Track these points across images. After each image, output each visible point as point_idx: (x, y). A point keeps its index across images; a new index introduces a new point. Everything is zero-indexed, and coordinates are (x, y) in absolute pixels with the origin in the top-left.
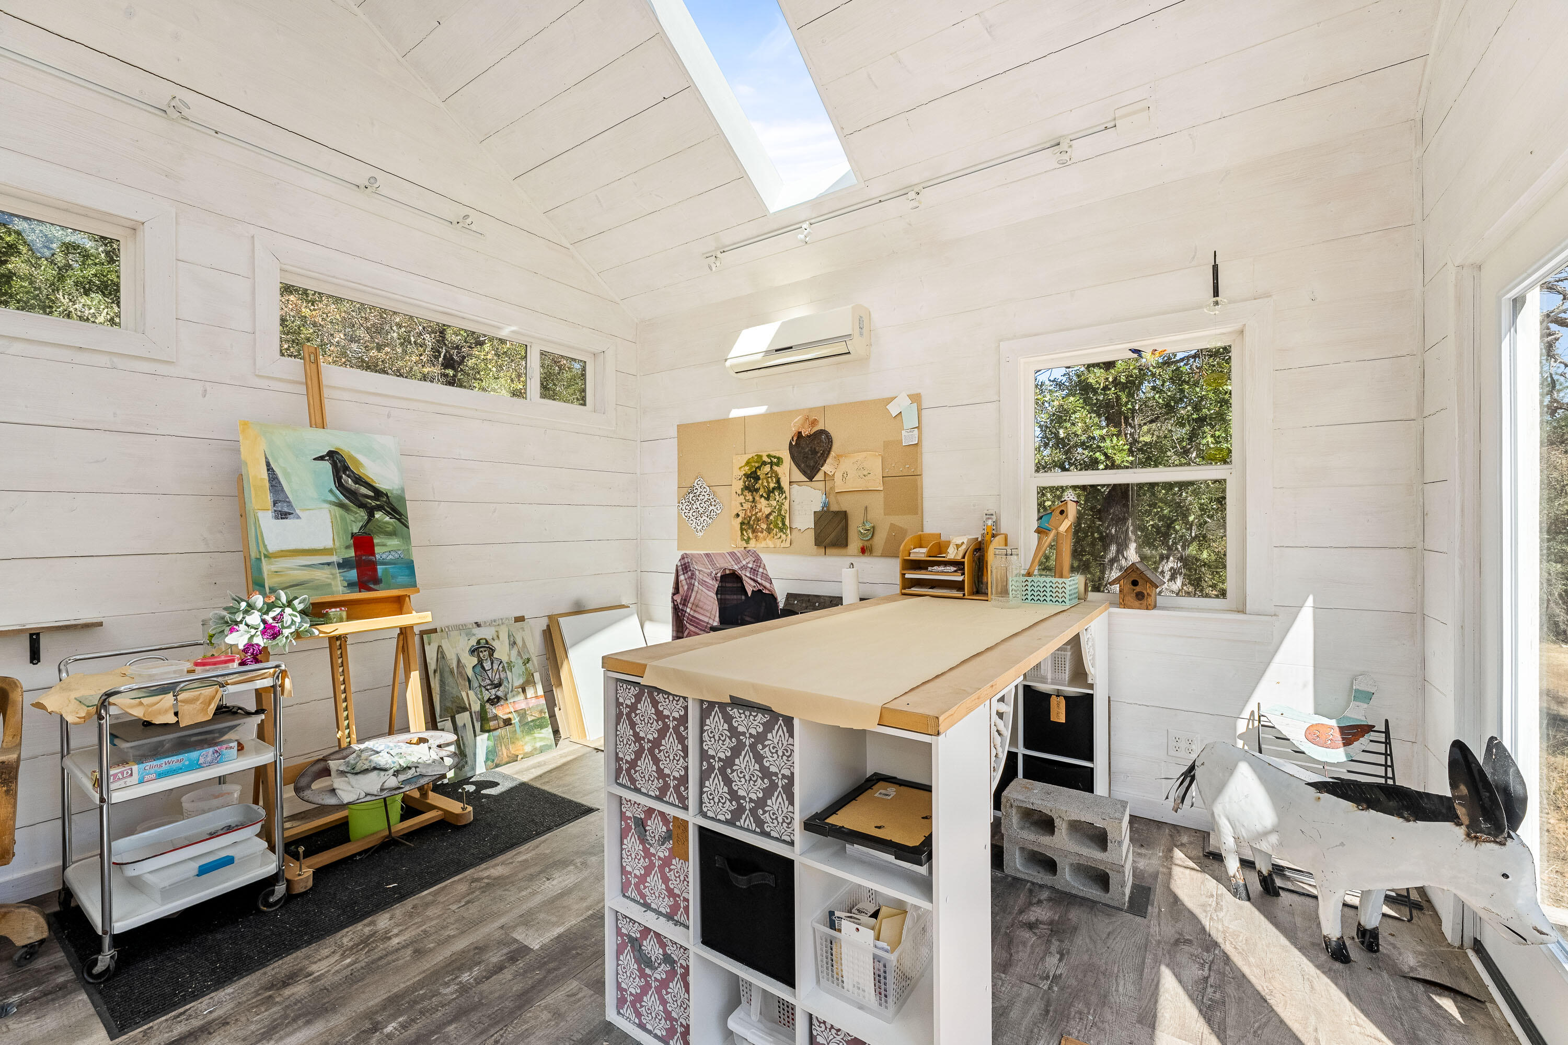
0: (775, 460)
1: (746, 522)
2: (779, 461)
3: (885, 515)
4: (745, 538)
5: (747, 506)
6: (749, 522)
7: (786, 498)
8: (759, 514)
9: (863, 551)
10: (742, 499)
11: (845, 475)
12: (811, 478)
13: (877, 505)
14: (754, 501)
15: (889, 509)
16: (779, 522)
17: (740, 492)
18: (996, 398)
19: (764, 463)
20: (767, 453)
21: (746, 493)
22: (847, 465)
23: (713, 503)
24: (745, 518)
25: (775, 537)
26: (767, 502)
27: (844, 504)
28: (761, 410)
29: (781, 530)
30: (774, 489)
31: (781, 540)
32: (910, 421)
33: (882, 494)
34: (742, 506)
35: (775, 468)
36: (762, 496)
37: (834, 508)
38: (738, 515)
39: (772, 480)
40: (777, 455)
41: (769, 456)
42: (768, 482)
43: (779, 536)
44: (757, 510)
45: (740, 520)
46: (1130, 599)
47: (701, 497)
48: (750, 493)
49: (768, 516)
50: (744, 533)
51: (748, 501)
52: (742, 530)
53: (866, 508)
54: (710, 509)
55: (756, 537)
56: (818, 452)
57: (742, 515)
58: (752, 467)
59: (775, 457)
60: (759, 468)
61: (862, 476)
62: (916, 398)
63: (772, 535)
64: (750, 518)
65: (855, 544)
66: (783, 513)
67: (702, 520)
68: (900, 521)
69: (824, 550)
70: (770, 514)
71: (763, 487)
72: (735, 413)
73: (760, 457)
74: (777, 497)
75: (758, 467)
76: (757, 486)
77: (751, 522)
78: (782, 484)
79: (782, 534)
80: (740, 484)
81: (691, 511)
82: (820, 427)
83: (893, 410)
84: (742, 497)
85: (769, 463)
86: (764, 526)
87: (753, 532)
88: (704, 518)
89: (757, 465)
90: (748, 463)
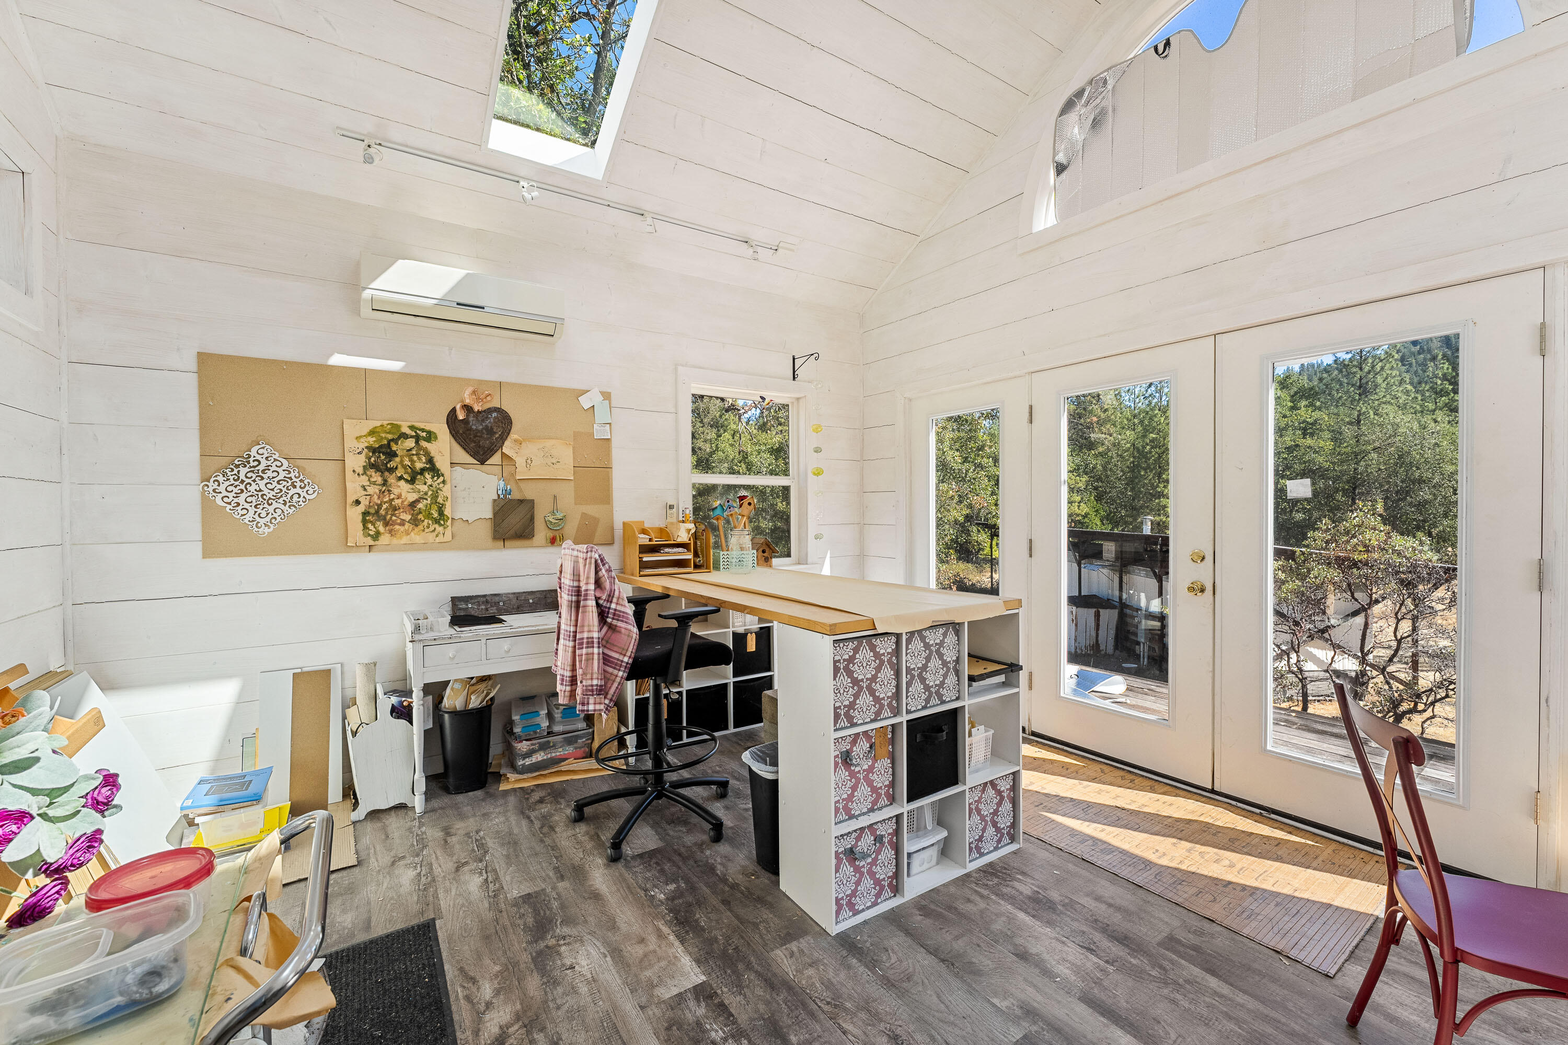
0: (424, 434)
1: (372, 511)
2: (430, 436)
3: (576, 504)
4: (372, 533)
5: (373, 490)
6: (377, 512)
7: (444, 482)
8: (397, 502)
9: (553, 541)
10: (364, 480)
11: (529, 461)
12: (482, 462)
13: (567, 495)
14: (385, 483)
15: (580, 499)
16: (433, 512)
17: (361, 471)
18: (673, 410)
19: (405, 436)
20: (410, 424)
21: (372, 472)
22: (530, 449)
23: (298, 484)
24: (370, 507)
25: (427, 530)
26: (411, 486)
27: (529, 493)
28: (395, 366)
29: (437, 521)
30: (422, 471)
31: (435, 534)
32: (601, 415)
33: (572, 484)
34: (365, 490)
35: (424, 444)
36: (401, 478)
37: (516, 495)
38: (358, 502)
39: (420, 459)
40: (427, 428)
41: (412, 428)
42: (412, 461)
43: (432, 528)
44: (392, 496)
45: (361, 508)
46: (761, 562)
47: (270, 474)
48: (379, 474)
49: (413, 505)
50: (370, 526)
51: (374, 483)
52: (364, 522)
53: (555, 497)
54: (291, 493)
55: (390, 531)
56: (495, 433)
57: (364, 502)
58: (382, 438)
59: (423, 430)
60: (395, 441)
61: (550, 464)
62: (607, 396)
63: (421, 527)
64: (380, 506)
65: (541, 533)
66: (440, 500)
67: (271, 509)
68: (592, 510)
69: (502, 543)
70: (417, 501)
71: (404, 467)
72: (338, 360)
73: (398, 427)
74: (429, 482)
75: (392, 440)
76: (392, 464)
77: (382, 512)
78: (438, 465)
79: (437, 526)
80: (361, 460)
81: (243, 496)
82: (495, 404)
83: (585, 402)
84: (365, 478)
85: (412, 437)
86: (408, 517)
87: (386, 524)
88: (275, 505)
89: (390, 437)
90: (372, 433)
